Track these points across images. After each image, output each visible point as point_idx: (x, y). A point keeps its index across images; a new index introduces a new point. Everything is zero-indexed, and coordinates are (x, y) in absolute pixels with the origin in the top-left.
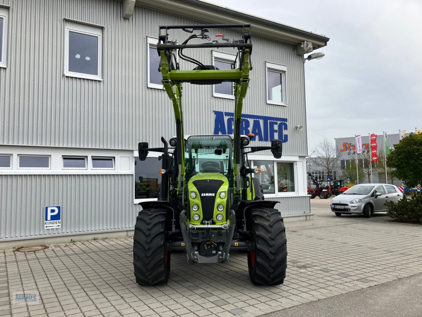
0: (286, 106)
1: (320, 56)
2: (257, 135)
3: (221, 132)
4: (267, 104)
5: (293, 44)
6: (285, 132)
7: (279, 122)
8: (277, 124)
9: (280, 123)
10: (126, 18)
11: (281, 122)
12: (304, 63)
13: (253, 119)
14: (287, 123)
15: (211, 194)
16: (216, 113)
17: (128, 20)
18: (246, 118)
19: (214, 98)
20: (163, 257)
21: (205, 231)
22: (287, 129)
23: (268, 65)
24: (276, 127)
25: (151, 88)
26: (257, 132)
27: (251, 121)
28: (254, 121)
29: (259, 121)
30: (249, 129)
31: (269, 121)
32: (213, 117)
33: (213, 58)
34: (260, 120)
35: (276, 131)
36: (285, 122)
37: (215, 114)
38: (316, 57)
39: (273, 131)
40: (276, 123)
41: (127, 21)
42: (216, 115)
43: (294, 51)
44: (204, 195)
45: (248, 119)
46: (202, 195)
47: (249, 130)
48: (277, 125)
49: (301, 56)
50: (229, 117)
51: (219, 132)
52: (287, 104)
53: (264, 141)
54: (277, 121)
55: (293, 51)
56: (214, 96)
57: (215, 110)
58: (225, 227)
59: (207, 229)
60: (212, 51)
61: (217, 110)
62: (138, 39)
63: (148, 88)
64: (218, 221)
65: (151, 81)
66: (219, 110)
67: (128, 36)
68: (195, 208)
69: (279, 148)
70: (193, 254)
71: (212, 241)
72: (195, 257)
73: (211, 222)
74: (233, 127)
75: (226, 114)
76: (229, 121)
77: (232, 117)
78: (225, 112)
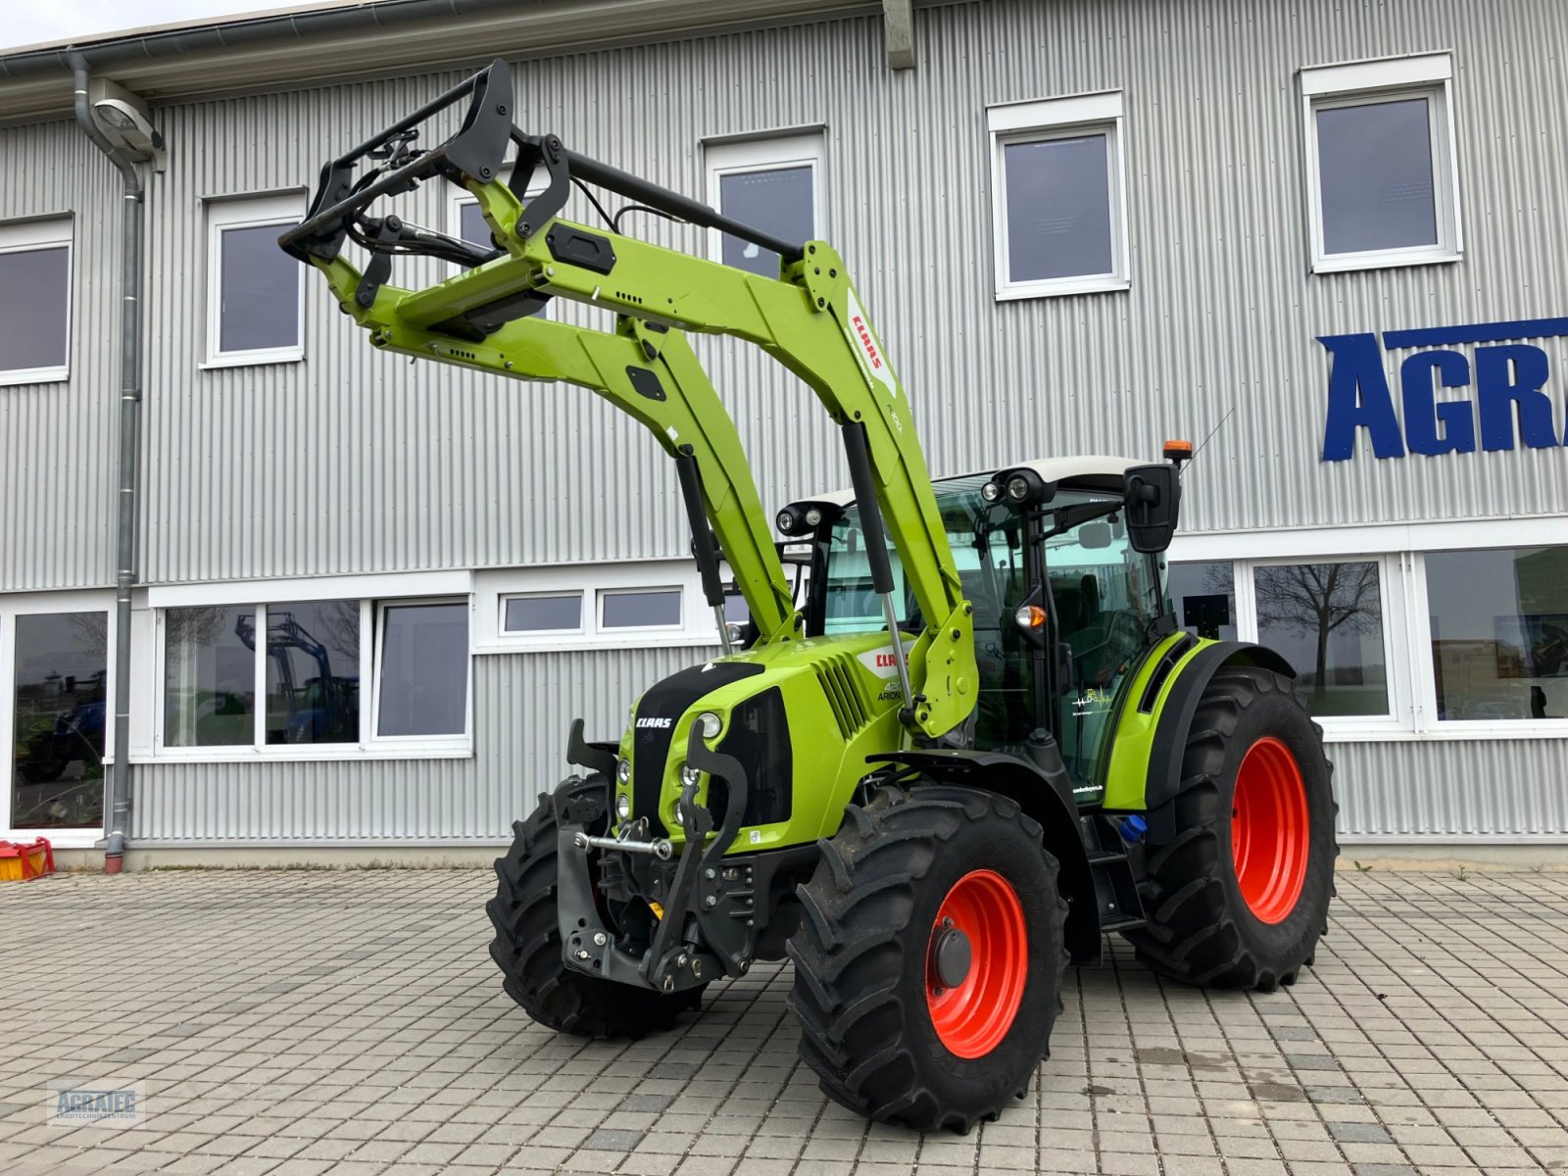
3: (1367, 429)
10: (903, 66)
15: (661, 720)
16: (1330, 343)
17: (911, 72)
18: (1525, 341)
19: (1318, 279)
20: (547, 939)
21: (618, 858)
25: (1014, 302)
27: (1560, 352)
30: (1546, 390)
32: (1321, 363)
33: (1307, 101)
37: (1328, 350)
41: (909, 74)
42: (1332, 354)
44: (643, 725)
45: (1541, 343)
46: (638, 725)
47: (1546, 400)
50: (1415, 351)
51: (1358, 429)
56: (1316, 271)
57: (1328, 335)
58: (661, 851)
59: (626, 854)
60: (1297, 75)
61: (1339, 331)
62: (953, 130)
63: (998, 303)
64: (675, 826)
65: (1016, 275)
66: (1355, 330)
67: (914, 128)
68: (625, 772)
69: (1146, 504)
70: (577, 941)
71: (654, 901)
72: (584, 954)
73: (640, 828)
74: (1442, 395)
75: (1395, 340)
76: (1414, 374)
77: (1430, 348)
78: (1385, 334)
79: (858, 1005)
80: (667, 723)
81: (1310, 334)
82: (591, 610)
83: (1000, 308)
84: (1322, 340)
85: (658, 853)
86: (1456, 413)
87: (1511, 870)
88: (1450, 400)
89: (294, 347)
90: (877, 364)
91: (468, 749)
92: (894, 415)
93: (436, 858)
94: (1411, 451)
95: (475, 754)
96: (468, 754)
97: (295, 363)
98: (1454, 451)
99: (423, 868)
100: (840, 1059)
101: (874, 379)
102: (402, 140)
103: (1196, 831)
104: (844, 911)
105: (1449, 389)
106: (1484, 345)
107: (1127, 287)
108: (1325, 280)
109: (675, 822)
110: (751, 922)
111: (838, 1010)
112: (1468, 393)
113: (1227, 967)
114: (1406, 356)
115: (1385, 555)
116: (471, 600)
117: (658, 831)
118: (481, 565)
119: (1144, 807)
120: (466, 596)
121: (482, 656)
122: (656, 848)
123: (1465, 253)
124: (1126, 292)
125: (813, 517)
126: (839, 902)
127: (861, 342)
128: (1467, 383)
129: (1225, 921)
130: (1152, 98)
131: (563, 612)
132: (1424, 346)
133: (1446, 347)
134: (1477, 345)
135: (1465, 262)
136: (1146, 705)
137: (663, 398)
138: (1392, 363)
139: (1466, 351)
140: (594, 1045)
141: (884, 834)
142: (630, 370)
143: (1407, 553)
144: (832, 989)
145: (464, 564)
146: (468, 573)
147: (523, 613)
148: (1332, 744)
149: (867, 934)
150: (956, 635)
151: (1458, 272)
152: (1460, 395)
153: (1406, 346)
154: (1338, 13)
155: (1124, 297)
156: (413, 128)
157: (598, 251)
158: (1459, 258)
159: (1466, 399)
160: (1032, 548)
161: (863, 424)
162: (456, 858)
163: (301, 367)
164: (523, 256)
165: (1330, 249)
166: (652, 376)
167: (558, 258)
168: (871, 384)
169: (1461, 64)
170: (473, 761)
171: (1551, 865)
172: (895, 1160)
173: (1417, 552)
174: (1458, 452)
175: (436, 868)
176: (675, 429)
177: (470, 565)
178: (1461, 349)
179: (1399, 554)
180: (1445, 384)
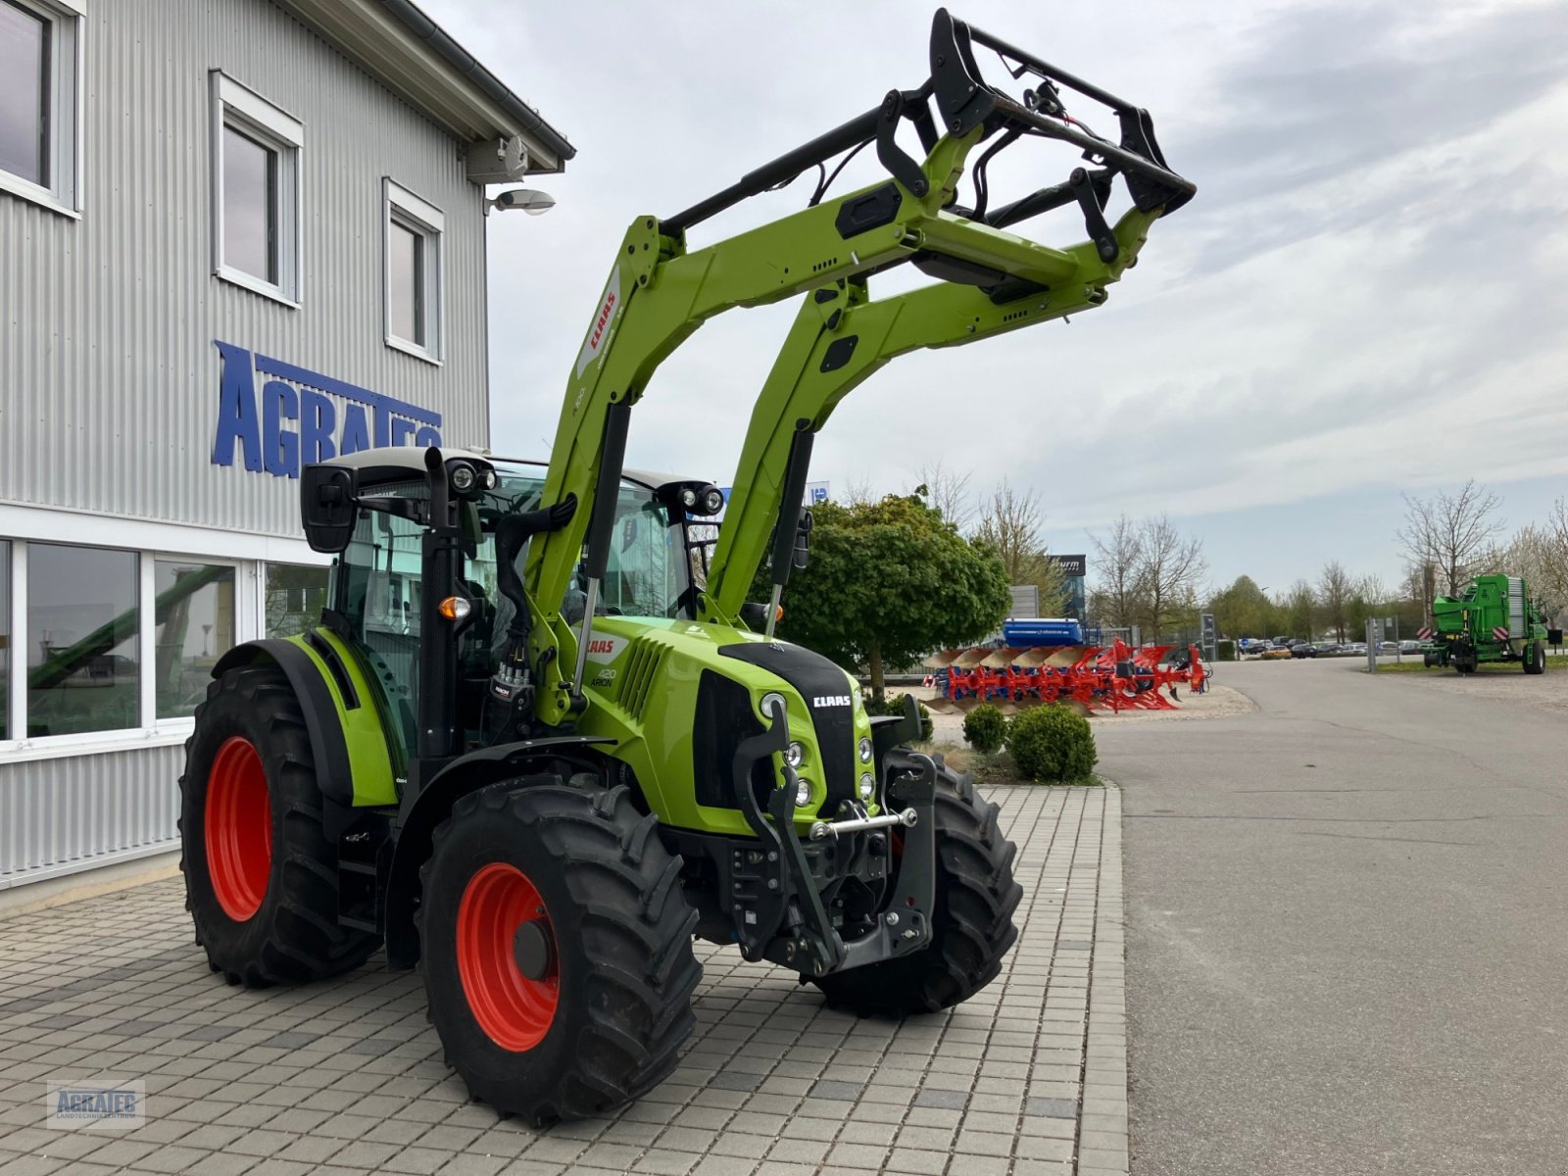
0: (438, 366)
1: (537, 203)
3: (241, 441)
4: (387, 346)
5: (459, 136)
7: (419, 425)
8: (413, 430)
9: (423, 429)
11: (425, 424)
12: (485, 215)
13: (346, 402)
14: (441, 431)
16: (226, 352)
18: (324, 393)
19: (217, 282)
23: (392, 193)
24: (410, 442)
27: (340, 411)
28: (349, 406)
29: (363, 409)
30: (332, 437)
31: (391, 416)
32: (215, 366)
33: (221, 104)
34: (365, 406)
36: (436, 428)
37: (221, 355)
38: (526, 206)
40: (411, 427)
42: (223, 361)
43: (460, 163)
46: (816, 704)
47: (332, 445)
48: (413, 434)
49: (479, 187)
50: (271, 378)
51: (236, 438)
52: (442, 357)
54: (413, 421)
55: (458, 160)
56: (218, 274)
57: (221, 340)
60: (214, 73)
61: (229, 341)
66: (237, 343)
74: (283, 423)
75: (261, 363)
76: (269, 396)
77: (279, 379)
78: (255, 355)
81: (210, 338)
84: (217, 343)
85: (905, 822)
86: (288, 441)
88: (287, 430)
94: (265, 469)
98: (287, 476)
105: (287, 419)
106: (305, 388)
107: (72, 215)
108: (222, 286)
112: (296, 427)
114: (266, 382)
115: (241, 560)
122: (901, 817)
123: (301, 305)
124: (72, 220)
128: (297, 418)
132: (276, 376)
133: (286, 382)
134: (302, 386)
135: (300, 311)
138: (258, 383)
139: (297, 388)
143: (256, 562)
151: (295, 316)
152: (293, 426)
153: (267, 372)
155: (70, 226)
158: (298, 306)
159: (295, 431)
169: (308, 139)
173: (262, 562)
174: (290, 477)
178: (294, 385)
180: (287, 415)
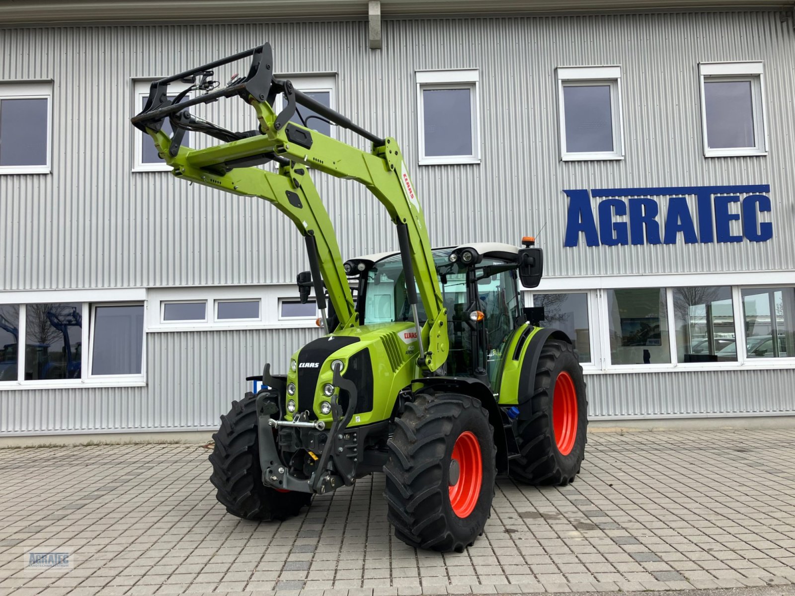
0: (765, 156)
2: (680, 231)
3: (584, 233)
4: (706, 158)
5: (780, 8)
6: (762, 217)
7: (744, 196)
8: (739, 201)
10: (375, 47)
11: (751, 194)
13: (668, 197)
14: (771, 196)
15: (314, 364)
16: (569, 193)
17: (379, 50)
18: (649, 197)
19: (564, 163)
22: (769, 210)
23: (706, 70)
24: (735, 208)
25: (427, 166)
26: (679, 223)
27: (663, 203)
28: (671, 200)
29: (685, 198)
30: (657, 219)
31: (712, 196)
32: (564, 203)
33: (560, 82)
34: (687, 196)
35: (736, 217)
36: (764, 194)
37: (567, 196)
39: (725, 218)
40: (736, 199)
41: (378, 52)
42: (569, 198)
43: (785, 24)
44: (303, 366)
45: (655, 198)
46: (300, 366)
47: (657, 223)
48: (739, 203)
50: (604, 198)
51: (580, 232)
52: (767, 150)
53: (701, 242)
54: (738, 194)
55: (782, 22)
56: (563, 160)
57: (568, 189)
58: (319, 426)
59: (297, 429)
60: (556, 69)
61: (573, 188)
62: (399, 81)
63: (420, 166)
64: (321, 414)
65: (428, 153)
66: (579, 188)
67: (380, 78)
68: (292, 389)
69: (529, 266)
70: (271, 472)
71: (310, 451)
72: (275, 478)
73: (305, 416)
74: (616, 219)
75: (597, 193)
76: (604, 208)
77: (610, 198)
78: (592, 190)
79: (422, 494)
80: (317, 365)
81: (560, 189)
82: (211, 310)
83: (421, 168)
84: (565, 191)
85: (317, 427)
86: (621, 227)
87: (640, 430)
88: (618, 221)
89: (45, 166)
90: (412, 197)
91: (143, 382)
92: (418, 221)
93: (126, 439)
94: (602, 244)
95: (147, 384)
96: (144, 384)
97: (45, 175)
98: (620, 244)
99: (118, 444)
100: (411, 520)
101: (411, 203)
102: (204, 75)
103: (540, 413)
104: (414, 451)
105: (618, 216)
106: (632, 198)
107: (479, 162)
108: (567, 164)
109: (322, 413)
110: (356, 459)
111: (411, 497)
112: (626, 219)
113: (550, 475)
114: (601, 201)
115: (590, 290)
116: (145, 304)
117: (313, 417)
118: (151, 286)
119: (517, 403)
120: (143, 301)
121: (151, 333)
122: (316, 425)
123: (625, 156)
124: (479, 164)
125: (361, 267)
126: (410, 448)
127: (406, 186)
128: (625, 214)
129: (551, 454)
130: (492, 74)
131: (196, 311)
132: (608, 196)
133: (617, 198)
134: (630, 197)
135: (625, 160)
136: (516, 357)
137: (301, 207)
138: (595, 203)
139: (625, 200)
140: (262, 524)
141: (428, 416)
142: (287, 192)
143: (600, 289)
144: (408, 488)
145: (142, 285)
146: (145, 290)
147: (173, 311)
148: (586, 375)
149: (424, 461)
150: (441, 324)
151: (622, 164)
152: (623, 219)
153: (600, 196)
154: (573, 43)
155: (478, 167)
156: (211, 70)
157: (306, 138)
158: (623, 158)
159: (625, 221)
160: (471, 284)
161: (406, 224)
162: (137, 439)
163: (49, 178)
164: (275, 139)
165: (569, 150)
166: (296, 196)
167: (290, 140)
168: (410, 206)
169: (624, 72)
170: (146, 388)
171: (656, 428)
172: (436, 565)
173: (604, 289)
174: (622, 245)
175: (126, 444)
176: (306, 222)
177: (145, 285)
178: (623, 199)
179: (596, 290)
180: (616, 214)
